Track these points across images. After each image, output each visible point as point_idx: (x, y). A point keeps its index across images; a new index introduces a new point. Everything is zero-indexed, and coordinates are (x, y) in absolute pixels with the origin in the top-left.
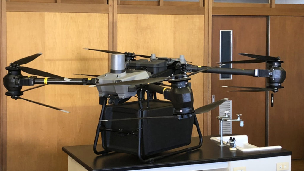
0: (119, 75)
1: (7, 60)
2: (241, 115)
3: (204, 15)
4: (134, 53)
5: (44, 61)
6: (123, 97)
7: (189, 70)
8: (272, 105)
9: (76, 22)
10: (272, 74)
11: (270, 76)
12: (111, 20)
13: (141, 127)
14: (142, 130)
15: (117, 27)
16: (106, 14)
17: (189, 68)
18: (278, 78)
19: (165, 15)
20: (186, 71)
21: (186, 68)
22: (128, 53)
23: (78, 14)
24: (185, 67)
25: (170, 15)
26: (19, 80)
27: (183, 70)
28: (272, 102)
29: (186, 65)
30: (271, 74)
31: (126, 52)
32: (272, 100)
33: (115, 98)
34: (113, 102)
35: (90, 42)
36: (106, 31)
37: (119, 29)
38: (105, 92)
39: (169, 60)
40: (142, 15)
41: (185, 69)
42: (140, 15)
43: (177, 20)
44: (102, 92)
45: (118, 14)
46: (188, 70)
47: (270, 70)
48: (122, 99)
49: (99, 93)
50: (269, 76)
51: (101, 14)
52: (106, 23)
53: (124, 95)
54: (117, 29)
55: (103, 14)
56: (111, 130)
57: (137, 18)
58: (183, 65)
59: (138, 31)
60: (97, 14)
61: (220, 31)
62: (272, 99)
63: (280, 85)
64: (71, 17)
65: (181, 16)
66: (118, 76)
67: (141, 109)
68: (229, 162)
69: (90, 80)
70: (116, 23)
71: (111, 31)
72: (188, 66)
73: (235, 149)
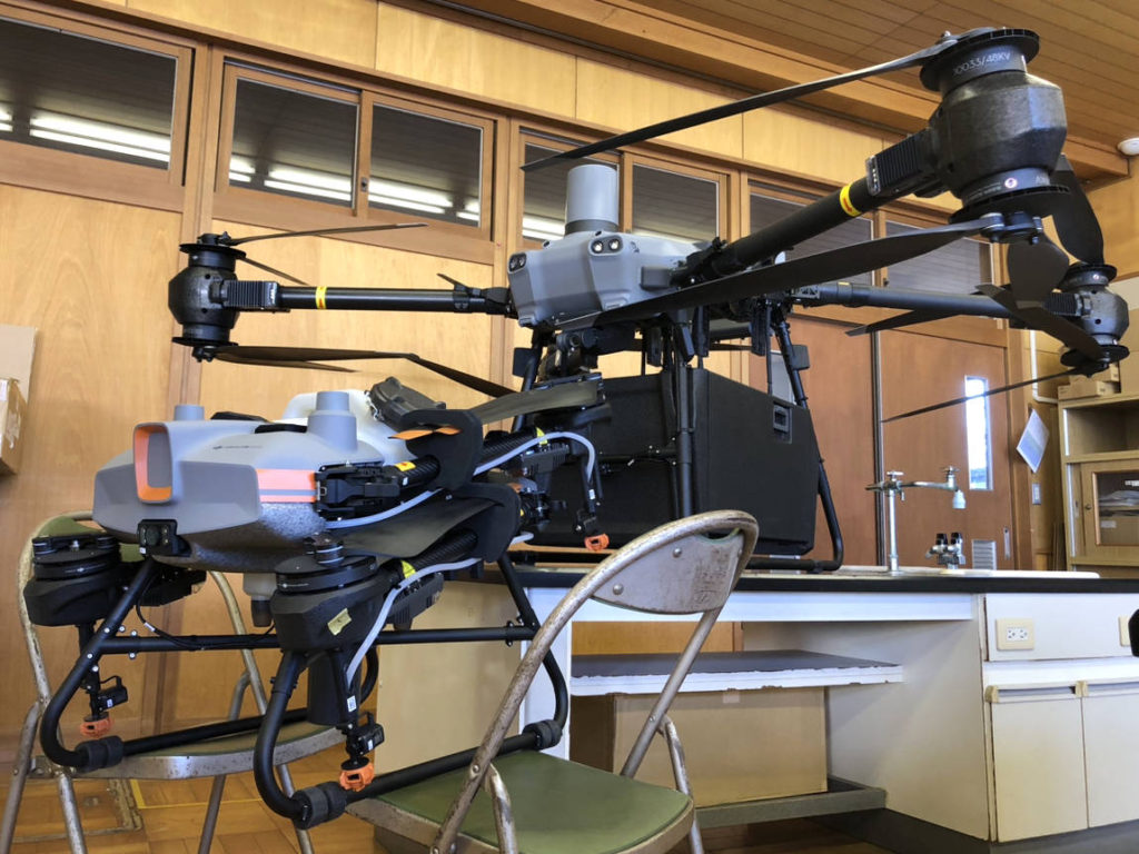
16: (486, 268)
26: (226, 285)
44: (533, 302)
51: (473, 264)
53: (628, 296)
55: (478, 265)
66: (599, 233)
67: (684, 357)
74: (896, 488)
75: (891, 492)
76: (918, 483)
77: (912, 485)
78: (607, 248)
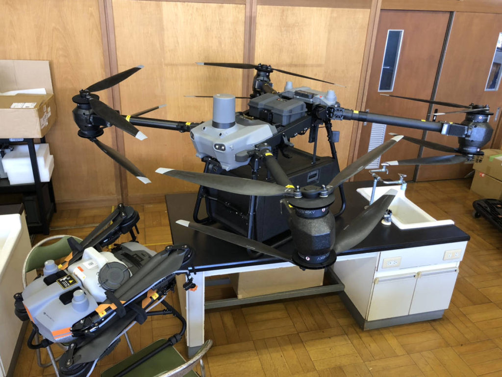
0: (224, 131)
1: (119, 64)
2: (405, 176)
3: (371, 9)
4: (270, 66)
5: (163, 65)
6: (227, 169)
7: (339, 117)
9: (203, 15)
10: (471, 133)
11: (466, 137)
12: (248, 14)
13: (254, 211)
15: (256, 23)
16: (242, 6)
17: (339, 114)
18: (479, 140)
19: (319, 8)
20: (334, 117)
21: (335, 113)
22: (263, 65)
23: (205, 4)
24: (334, 111)
25: (326, 9)
26: (91, 118)
27: (330, 116)
28: (434, 119)
29: (336, 109)
30: (469, 134)
31: (260, 64)
32: (435, 117)
35: (220, 43)
36: (241, 29)
37: (258, 26)
39: (310, 97)
40: (290, 7)
41: (333, 114)
42: (287, 7)
43: (335, 15)
45: (258, 6)
46: (337, 117)
47: (468, 126)
50: (464, 136)
51: (236, 5)
52: (242, 17)
53: (229, 165)
54: (256, 26)
55: (239, 5)
56: (216, 199)
57: (283, 11)
58: (330, 109)
59: (283, 28)
60: (231, 5)
61: (389, 31)
63: (478, 150)
64: (197, 8)
65: (340, 10)
66: (221, 134)
68: (379, 252)
69: (188, 126)
70: (255, 17)
71: (248, 29)
72: (338, 110)
73: (389, 224)
78: (220, 148)
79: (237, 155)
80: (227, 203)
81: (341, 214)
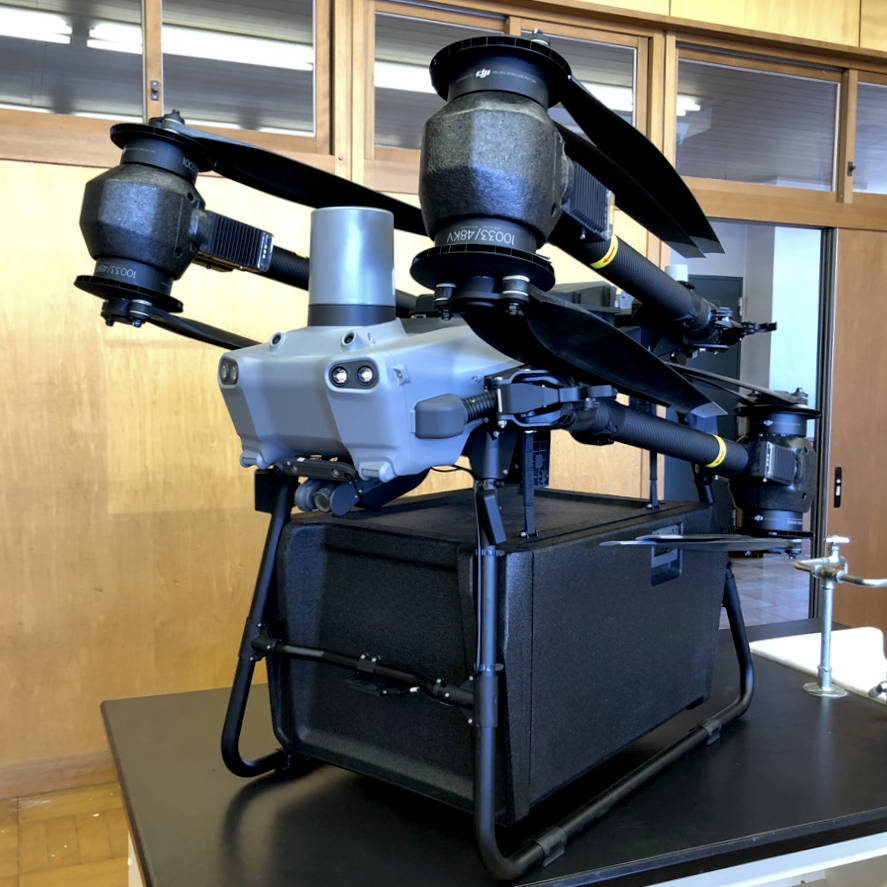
0: (359, 331)
6: (385, 473)
8: (837, 501)
13: (499, 657)
14: (501, 677)
28: (838, 494)
32: (838, 488)
33: (336, 473)
34: (325, 503)
38: (280, 440)
44: (255, 438)
48: (375, 480)
49: (244, 448)
53: (393, 456)
62: (836, 485)
66: (349, 338)
67: (492, 542)
74: (836, 580)
75: (830, 585)
76: (866, 581)
77: (859, 582)
78: (356, 380)
79: (425, 407)
80: (368, 659)
81: (744, 712)
